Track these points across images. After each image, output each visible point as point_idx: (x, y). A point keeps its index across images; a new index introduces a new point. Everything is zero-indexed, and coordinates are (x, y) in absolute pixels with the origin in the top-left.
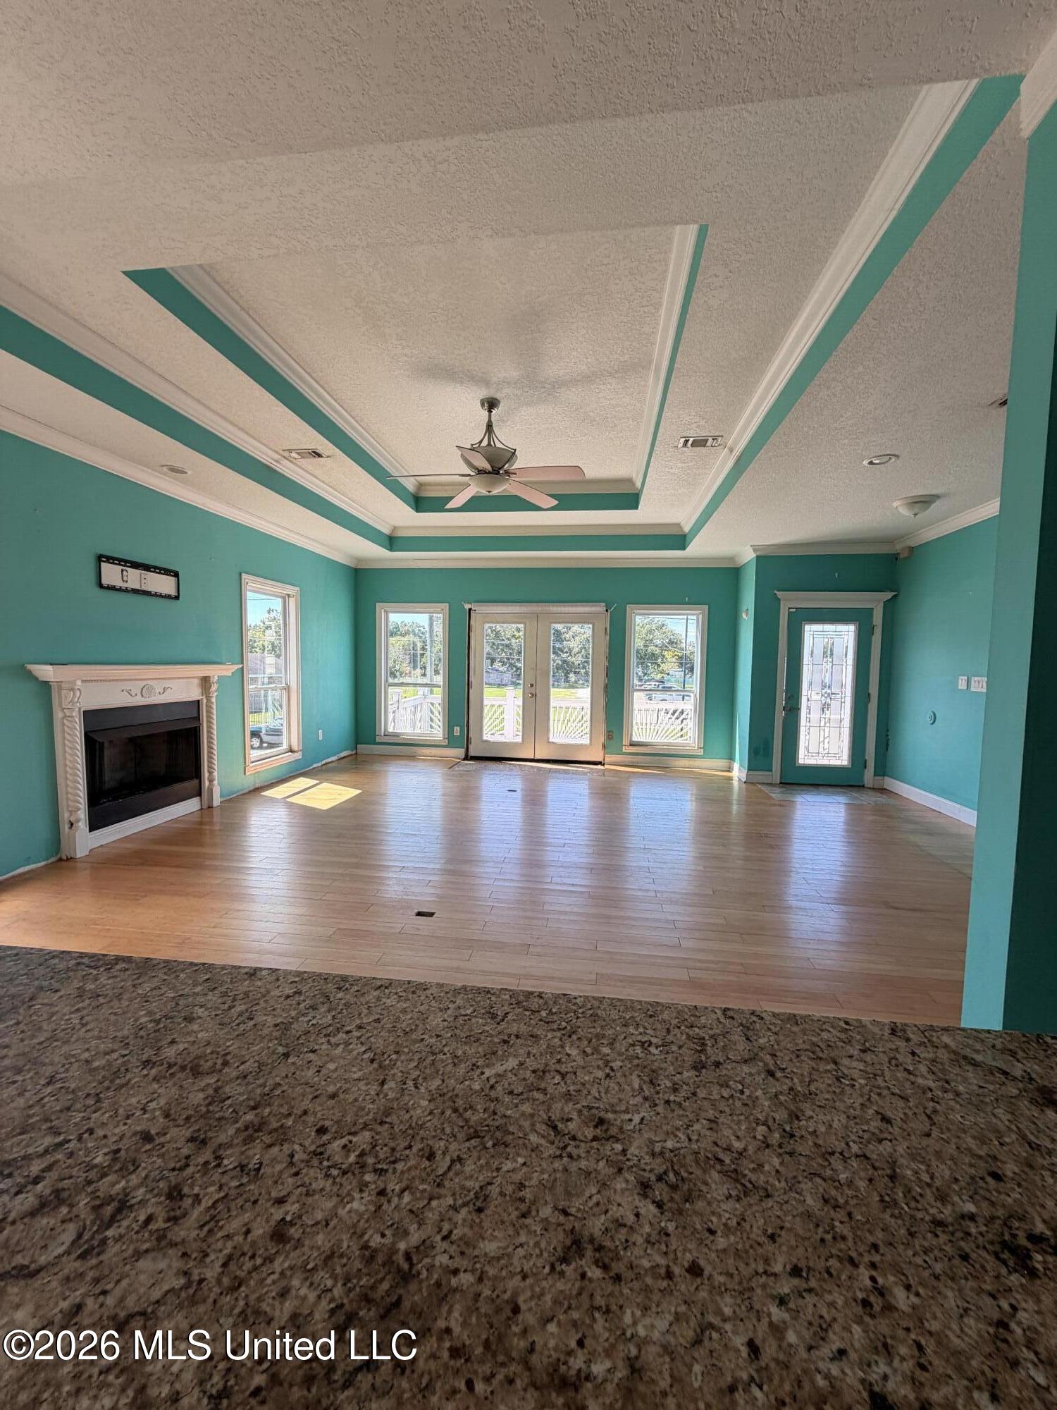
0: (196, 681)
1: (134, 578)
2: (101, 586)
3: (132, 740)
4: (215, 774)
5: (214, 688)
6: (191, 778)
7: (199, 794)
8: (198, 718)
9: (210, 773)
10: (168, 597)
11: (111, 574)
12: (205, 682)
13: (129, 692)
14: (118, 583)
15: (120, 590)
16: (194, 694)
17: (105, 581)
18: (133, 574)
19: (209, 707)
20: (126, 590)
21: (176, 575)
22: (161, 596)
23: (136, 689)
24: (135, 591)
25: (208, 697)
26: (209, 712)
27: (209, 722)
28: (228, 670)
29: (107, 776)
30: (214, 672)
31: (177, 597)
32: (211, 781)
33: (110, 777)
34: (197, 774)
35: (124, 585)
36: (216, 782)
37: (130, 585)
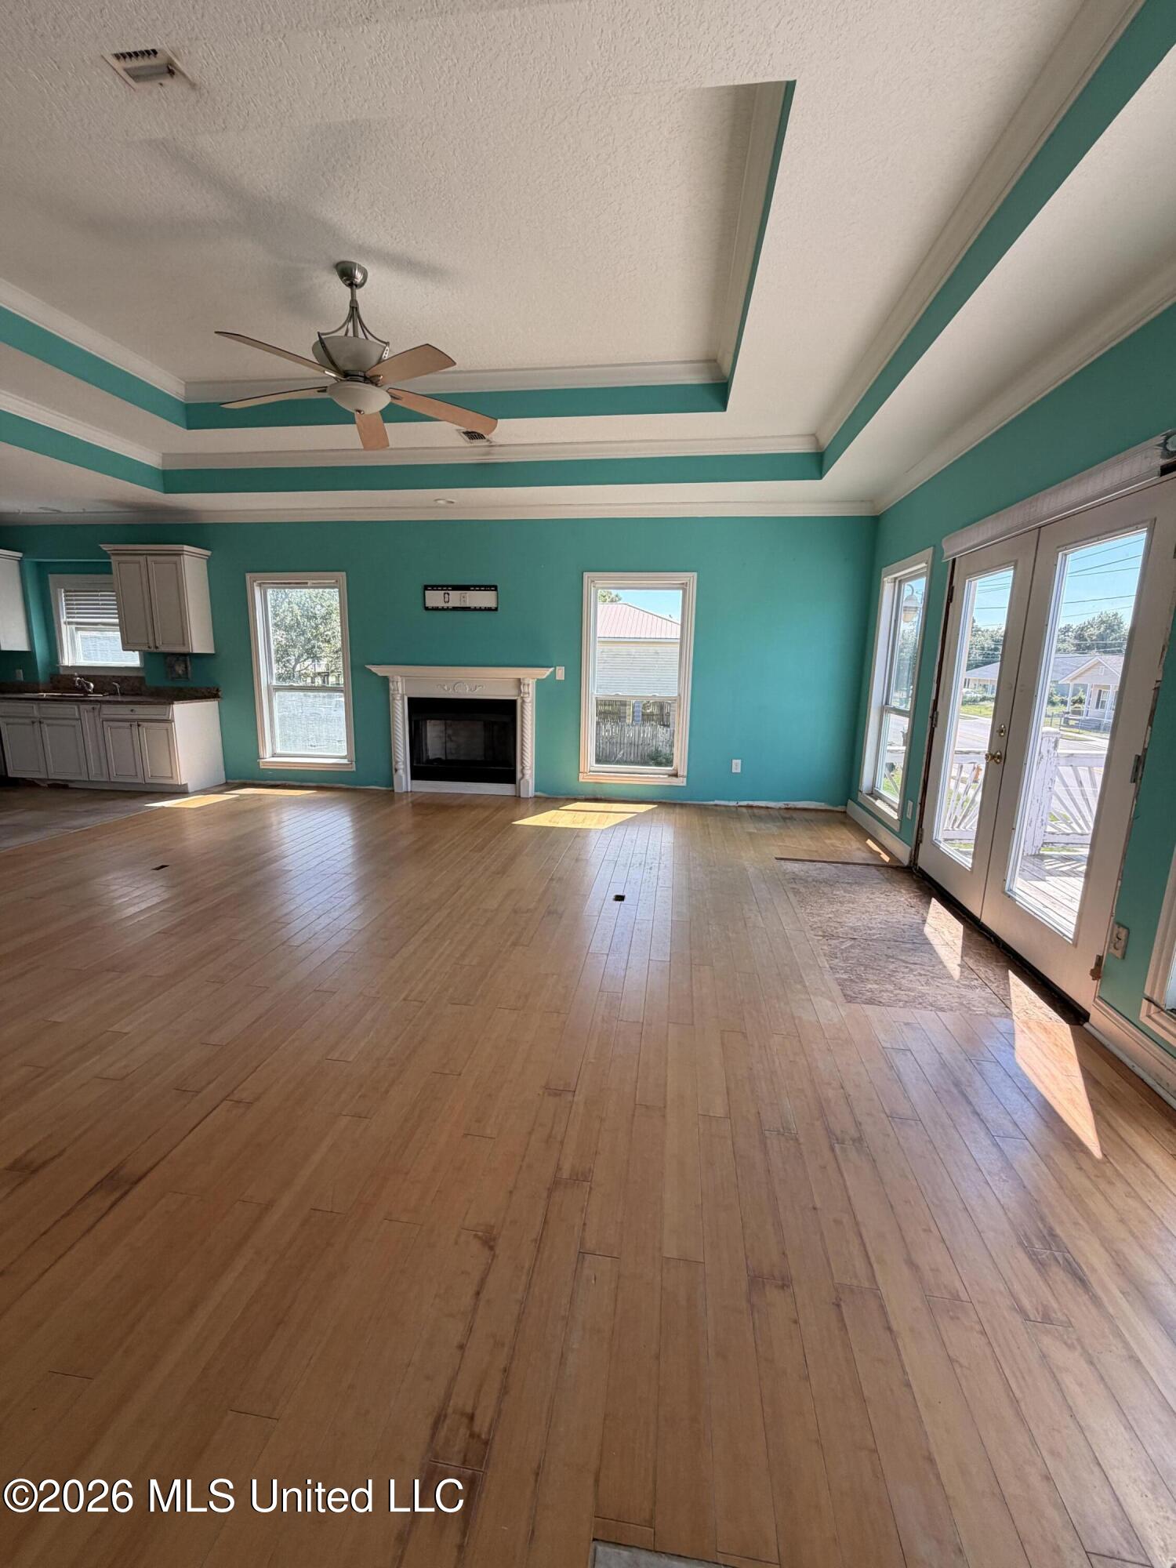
1: (456, 599)
2: (426, 609)
4: (528, 768)
5: (528, 688)
7: (513, 780)
8: (514, 715)
9: (522, 766)
10: (489, 609)
11: (435, 599)
12: (519, 682)
13: (442, 687)
14: (441, 604)
15: (443, 609)
16: (510, 693)
17: (429, 605)
18: (455, 595)
19: (523, 707)
20: (448, 609)
21: (496, 589)
22: (480, 609)
23: (449, 686)
24: (455, 609)
25: (522, 697)
31: (498, 608)
32: (523, 773)
35: (445, 605)
36: (529, 776)
37: (450, 605)
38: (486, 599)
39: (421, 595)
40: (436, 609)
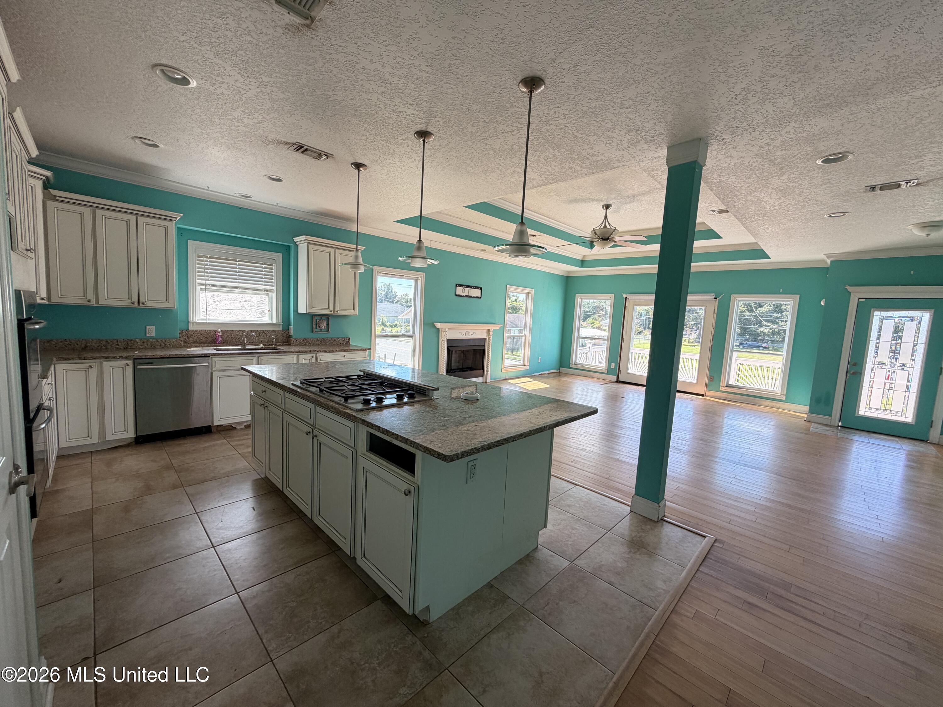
0: (485, 331)
1: (467, 292)
2: (456, 295)
3: (463, 352)
4: (489, 369)
5: (491, 334)
6: (480, 369)
7: (483, 376)
8: (484, 346)
9: (487, 368)
10: (478, 297)
11: (460, 291)
12: (488, 331)
13: (461, 333)
14: (461, 294)
15: (462, 296)
16: (484, 336)
17: (457, 294)
18: (467, 289)
19: (489, 341)
20: (463, 296)
21: (481, 289)
22: (475, 297)
23: (464, 333)
24: (467, 296)
25: (489, 338)
26: (489, 344)
27: (488, 348)
28: (498, 327)
29: (453, 364)
30: (491, 327)
31: (481, 297)
32: (487, 372)
33: (454, 365)
34: (483, 368)
35: (463, 294)
36: (489, 373)
37: (465, 294)
38: (477, 292)
39: (454, 289)
40: (459, 296)
